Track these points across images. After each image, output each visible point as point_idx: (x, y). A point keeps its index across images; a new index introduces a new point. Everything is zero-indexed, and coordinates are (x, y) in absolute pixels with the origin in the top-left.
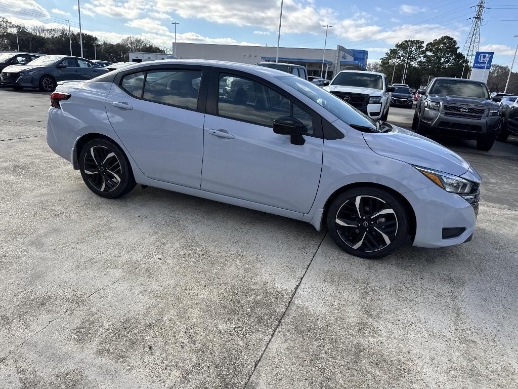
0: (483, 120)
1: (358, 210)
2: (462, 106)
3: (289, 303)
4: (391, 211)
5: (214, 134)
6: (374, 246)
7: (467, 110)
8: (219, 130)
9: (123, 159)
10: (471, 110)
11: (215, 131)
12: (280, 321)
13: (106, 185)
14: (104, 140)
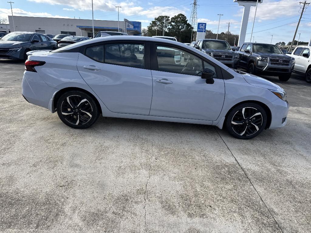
0: (232, 61)
1: (243, 115)
2: (222, 54)
3: (241, 168)
4: (259, 114)
5: (160, 82)
6: (251, 133)
7: (225, 57)
8: (162, 79)
9: (94, 102)
10: (226, 56)
11: (160, 80)
12: (248, 178)
13: (80, 120)
14: (78, 91)
